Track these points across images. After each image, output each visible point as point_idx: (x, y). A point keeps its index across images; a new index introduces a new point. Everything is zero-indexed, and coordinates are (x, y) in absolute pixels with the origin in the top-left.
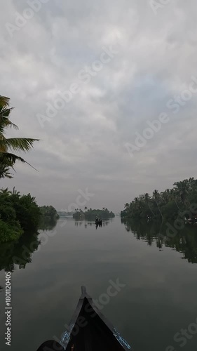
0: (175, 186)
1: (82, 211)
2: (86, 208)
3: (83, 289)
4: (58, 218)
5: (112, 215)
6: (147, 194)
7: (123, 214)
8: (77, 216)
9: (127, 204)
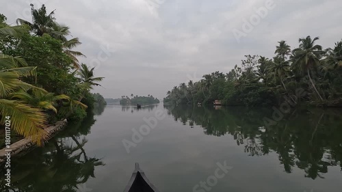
0: (204, 79)
1: (128, 98)
2: (132, 95)
3: (137, 165)
4: (105, 104)
5: (157, 101)
6: (184, 84)
7: (166, 100)
8: (124, 102)
9: (169, 92)
